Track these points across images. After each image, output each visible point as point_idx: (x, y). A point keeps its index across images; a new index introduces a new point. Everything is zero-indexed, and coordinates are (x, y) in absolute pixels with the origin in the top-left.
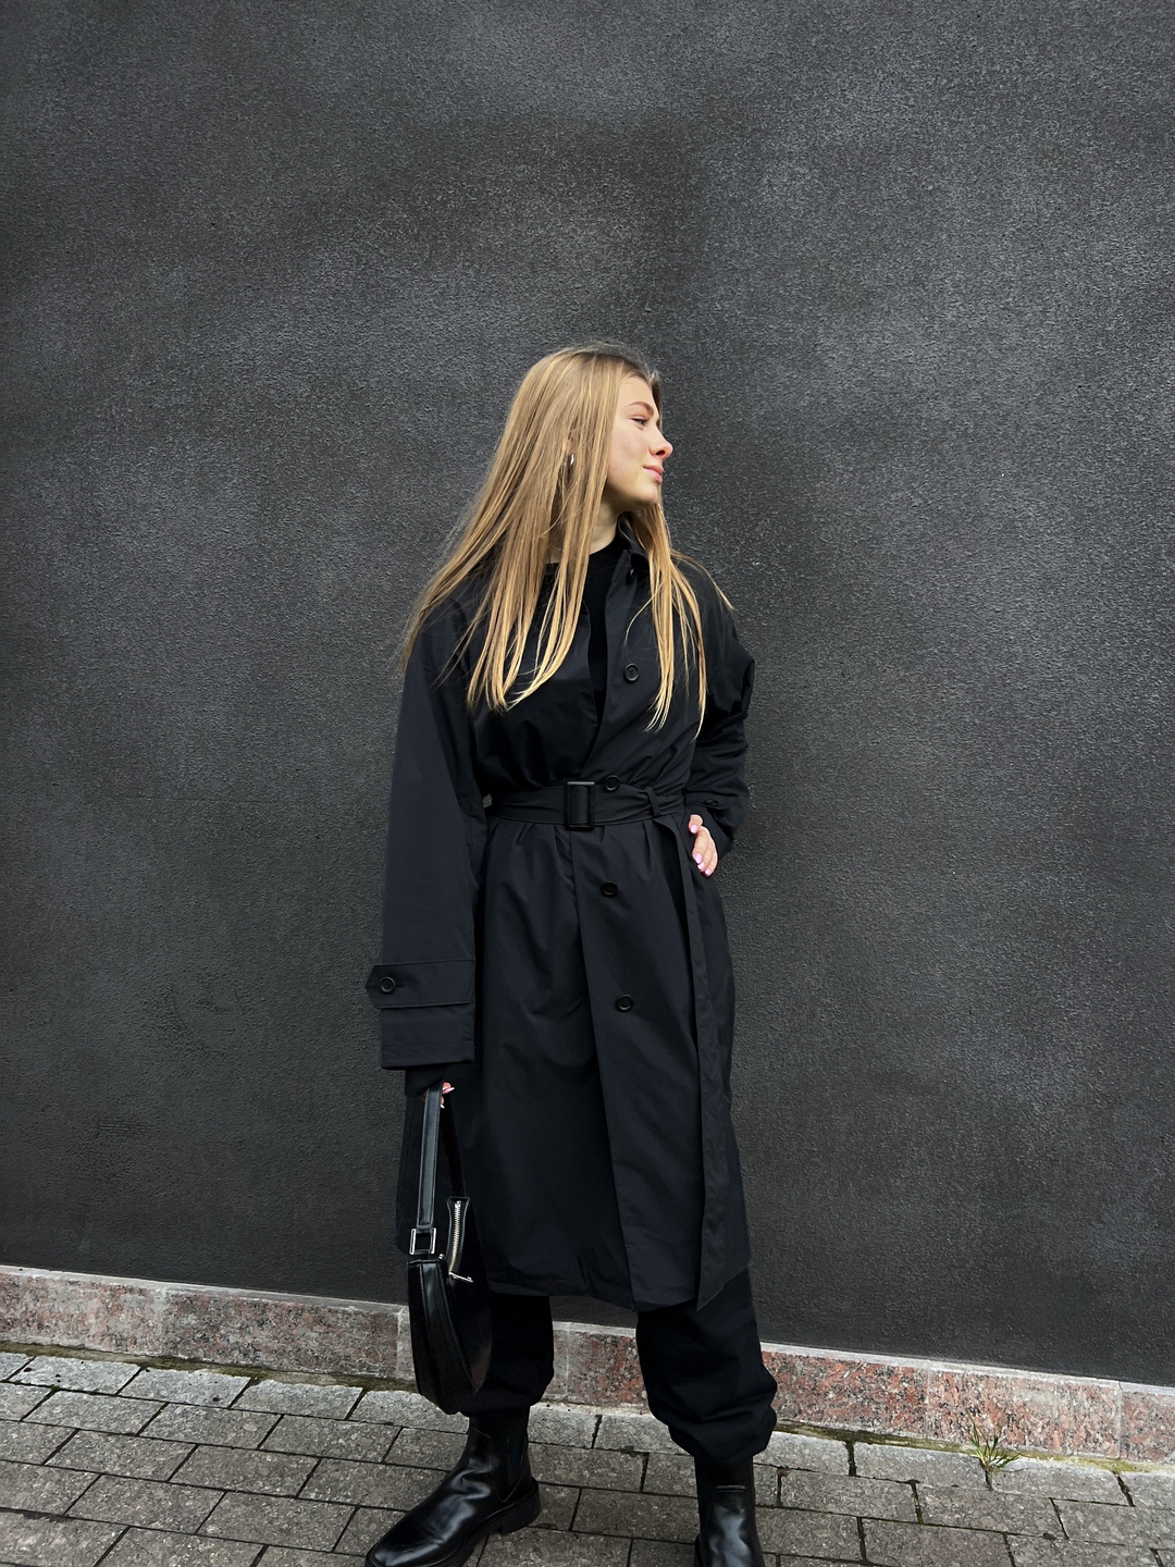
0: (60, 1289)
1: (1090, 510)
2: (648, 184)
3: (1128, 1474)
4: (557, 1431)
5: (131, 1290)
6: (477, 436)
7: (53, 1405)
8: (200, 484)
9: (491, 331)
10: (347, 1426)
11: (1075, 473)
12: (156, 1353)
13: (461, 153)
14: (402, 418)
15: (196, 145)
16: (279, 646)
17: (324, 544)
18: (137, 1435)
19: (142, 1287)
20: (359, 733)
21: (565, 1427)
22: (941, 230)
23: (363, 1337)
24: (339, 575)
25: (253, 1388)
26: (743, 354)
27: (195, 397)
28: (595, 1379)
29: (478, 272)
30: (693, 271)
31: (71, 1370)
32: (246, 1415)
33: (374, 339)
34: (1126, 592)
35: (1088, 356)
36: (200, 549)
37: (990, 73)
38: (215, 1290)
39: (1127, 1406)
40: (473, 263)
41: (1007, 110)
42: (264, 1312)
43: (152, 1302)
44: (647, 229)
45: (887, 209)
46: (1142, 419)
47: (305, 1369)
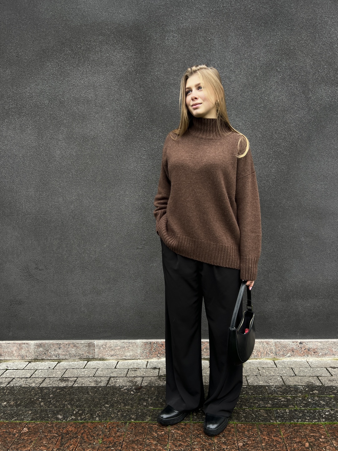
0: (5, 345)
1: (255, 123)
2: (135, 40)
3: (276, 361)
4: (137, 366)
5: (24, 344)
6: (95, 112)
7: (7, 373)
8: (20, 129)
9: (97, 83)
10: (84, 370)
11: (251, 113)
12: (32, 359)
13: (84, 34)
14: (74, 108)
15: (10, 34)
16: (47, 172)
17: (56, 144)
18: (30, 378)
19: (27, 342)
20: (70, 194)
21: (139, 365)
22: (213, 50)
23: (86, 349)
24: (61, 152)
25: (59, 364)
26: (164, 86)
27: (17, 105)
28: (146, 353)
29: (91, 67)
30: (149, 64)
31: (10, 365)
32: (57, 370)
33: (65, 87)
34: (265, 144)
35: (252, 82)
36: (23, 147)
37: (223, 7)
38: (47, 341)
39: (276, 345)
40: (90, 64)
41: (228, 17)
42: (60, 345)
43: (30, 346)
44: (136, 53)
45: (199, 45)
46: (267, 98)
47: (72, 358)
